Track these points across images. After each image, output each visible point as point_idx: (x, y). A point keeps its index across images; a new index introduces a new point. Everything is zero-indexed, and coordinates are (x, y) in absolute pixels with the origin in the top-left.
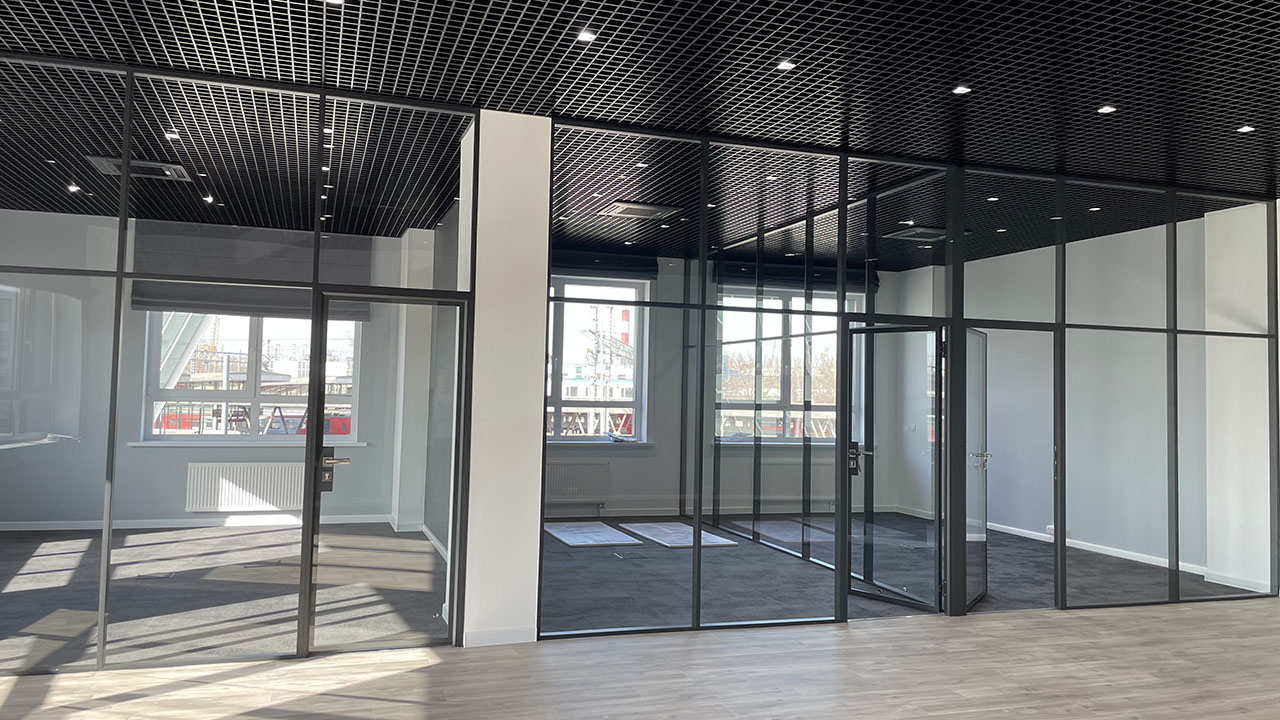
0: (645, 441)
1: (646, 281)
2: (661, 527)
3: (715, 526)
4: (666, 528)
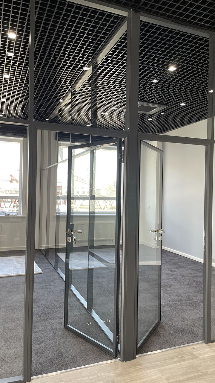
1: (22, 139)
2: (15, 260)
3: (46, 257)
4: (17, 260)
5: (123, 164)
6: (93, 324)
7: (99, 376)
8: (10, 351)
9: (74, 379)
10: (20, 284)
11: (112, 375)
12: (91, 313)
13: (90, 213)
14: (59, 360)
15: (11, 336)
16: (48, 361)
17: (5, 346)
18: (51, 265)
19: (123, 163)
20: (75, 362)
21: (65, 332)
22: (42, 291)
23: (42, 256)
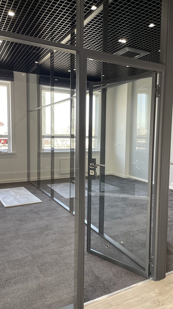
0: (11, 152)
2: (12, 191)
3: (38, 187)
4: (14, 192)
6: (111, 246)
7: (143, 298)
8: (49, 279)
9: (122, 302)
10: (27, 213)
11: (153, 295)
14: (99, 284)
15: (42, 263)
16: (89, 286)
17: (41, 274)
18: (46, 195)
20: (115, 285)
21: (90, 255)
22: (50, 219)
23: (34, 188)
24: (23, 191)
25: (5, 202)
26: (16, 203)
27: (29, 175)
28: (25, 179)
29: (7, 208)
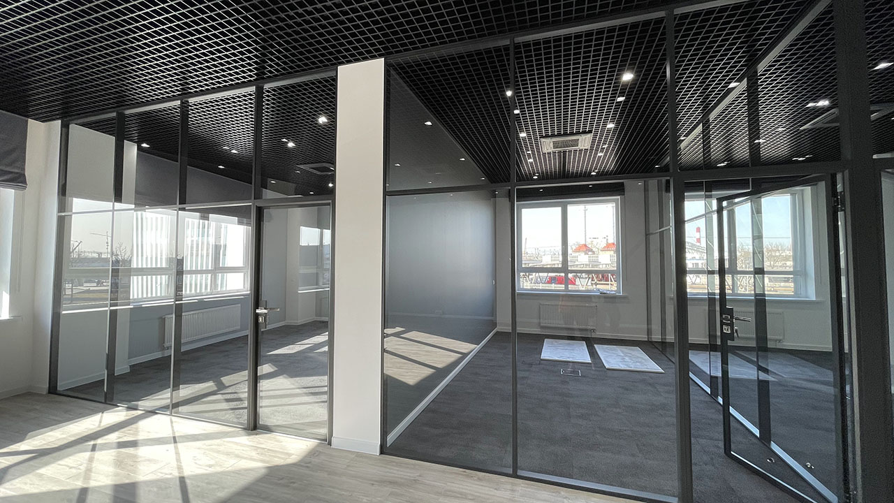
0: (622, 295)
1: (619, 197)
2: (620, 350)
3: (663, 352)
4: (622, 352)
5: (840, 215)
10: (636, 382)
12: (770, 445)
13: (756, 295)
19: (842, 212)
23: (656, 350)
24: (638, 352)
25: (608, 362)
26: (623, 367)
27: (649, 332)
28: (644, 337)
29: (608, 369)
